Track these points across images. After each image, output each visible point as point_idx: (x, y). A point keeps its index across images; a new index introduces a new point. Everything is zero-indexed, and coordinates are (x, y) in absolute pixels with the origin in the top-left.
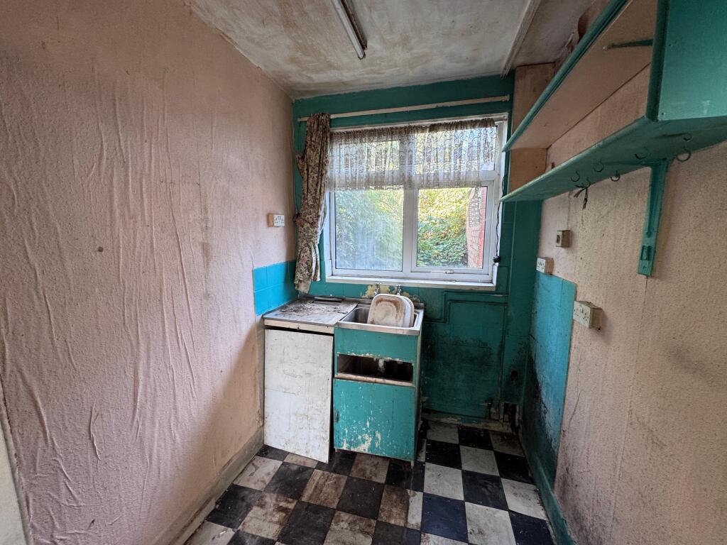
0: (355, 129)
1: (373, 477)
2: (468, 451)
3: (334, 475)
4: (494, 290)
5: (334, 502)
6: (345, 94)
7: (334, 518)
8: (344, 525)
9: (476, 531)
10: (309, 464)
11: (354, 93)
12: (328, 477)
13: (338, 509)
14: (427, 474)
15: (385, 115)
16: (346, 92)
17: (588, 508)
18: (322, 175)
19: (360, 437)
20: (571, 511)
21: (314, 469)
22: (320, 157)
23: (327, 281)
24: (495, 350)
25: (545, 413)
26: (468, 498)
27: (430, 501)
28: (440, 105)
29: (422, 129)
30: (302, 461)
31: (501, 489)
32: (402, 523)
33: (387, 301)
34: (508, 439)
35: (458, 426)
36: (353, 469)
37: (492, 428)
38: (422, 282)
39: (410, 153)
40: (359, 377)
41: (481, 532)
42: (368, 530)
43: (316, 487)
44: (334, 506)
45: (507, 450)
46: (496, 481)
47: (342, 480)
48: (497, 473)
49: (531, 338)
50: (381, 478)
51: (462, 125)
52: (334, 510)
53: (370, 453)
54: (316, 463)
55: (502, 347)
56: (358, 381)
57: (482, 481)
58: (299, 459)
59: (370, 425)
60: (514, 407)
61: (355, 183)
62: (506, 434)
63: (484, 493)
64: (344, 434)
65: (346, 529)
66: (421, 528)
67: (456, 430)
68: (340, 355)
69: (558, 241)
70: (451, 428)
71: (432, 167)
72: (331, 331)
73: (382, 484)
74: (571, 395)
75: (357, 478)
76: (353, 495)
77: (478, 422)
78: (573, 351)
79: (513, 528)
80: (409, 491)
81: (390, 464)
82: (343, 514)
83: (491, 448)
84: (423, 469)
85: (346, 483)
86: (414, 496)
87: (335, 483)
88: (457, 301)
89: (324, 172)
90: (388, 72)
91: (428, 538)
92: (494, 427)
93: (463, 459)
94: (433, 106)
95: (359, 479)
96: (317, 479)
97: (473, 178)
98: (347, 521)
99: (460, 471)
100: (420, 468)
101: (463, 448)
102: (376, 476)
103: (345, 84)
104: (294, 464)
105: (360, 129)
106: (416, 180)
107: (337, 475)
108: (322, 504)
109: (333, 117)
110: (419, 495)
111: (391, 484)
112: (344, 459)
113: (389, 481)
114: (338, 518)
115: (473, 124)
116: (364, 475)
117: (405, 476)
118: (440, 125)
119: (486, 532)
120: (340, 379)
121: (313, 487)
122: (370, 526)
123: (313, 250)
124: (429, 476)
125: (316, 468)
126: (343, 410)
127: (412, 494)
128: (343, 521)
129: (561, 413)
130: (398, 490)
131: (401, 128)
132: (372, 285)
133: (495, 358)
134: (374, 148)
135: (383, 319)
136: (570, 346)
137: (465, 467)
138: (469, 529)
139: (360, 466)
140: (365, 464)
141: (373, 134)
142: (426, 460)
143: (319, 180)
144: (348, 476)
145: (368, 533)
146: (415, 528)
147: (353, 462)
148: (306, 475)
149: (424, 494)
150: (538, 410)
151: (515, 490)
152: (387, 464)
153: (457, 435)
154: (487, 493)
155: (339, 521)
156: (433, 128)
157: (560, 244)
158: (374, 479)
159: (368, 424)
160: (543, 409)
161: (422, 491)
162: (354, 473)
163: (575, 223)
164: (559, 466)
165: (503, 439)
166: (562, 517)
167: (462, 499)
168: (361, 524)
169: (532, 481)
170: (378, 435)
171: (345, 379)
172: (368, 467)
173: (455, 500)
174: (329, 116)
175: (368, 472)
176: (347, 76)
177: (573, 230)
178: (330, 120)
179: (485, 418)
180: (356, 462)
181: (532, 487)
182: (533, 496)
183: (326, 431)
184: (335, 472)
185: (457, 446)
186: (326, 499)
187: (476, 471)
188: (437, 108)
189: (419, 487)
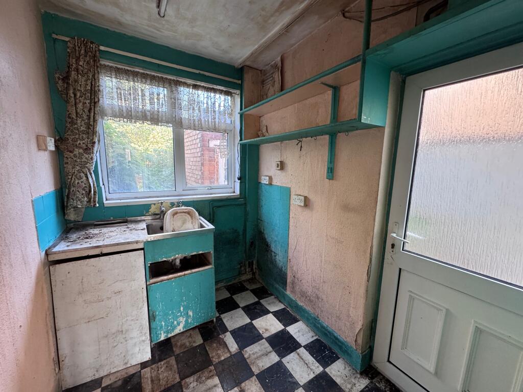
0: (127, 68)
1: (193, 344)
2: (237, 297)
3: (162, 363)
4: (239, 197)
5: (176, 378)
6: (114, 31)
7: (183, 387)
8: (194, 384)
9: (265, 331)
10: (132, 371)
11: (125, 34)
12: (158, 367)
13: (182, 379)
14: (225, 321)
15: (159, 65)
16: (116, 30)
17: (309, 286)
18: (95, 103)
19: (175, 322)
20: (299, 294)
21: (140, 371)
22: (92, 85)
23: (105, 206)
24: (241, 233)
25: (275, 256)
26: (252, 319)
27: (235, 333)
28: (202, 72)
29: (188, 86)
30: (123, 373)
31: (262, 305)
32: (229, 355)
33: (181, 212)
34: (252, 280)
35: (225, 287)
36: (174, 349)
37: (243, 279)
38: (195, 197)
39: (179, 101)
40: (171, 276)
41: (266, 330)
42: (211, 374)
43: (152, 381)
44: (178, 380)
45: (254, 287)
46: (258, 303)
47: (171, 361)
48: (257, 300)
49: (259, 221)
50: (199, 340)
51: (215, 91)
52: (180, 382)
53: (185, 330)
54: (140, 366)
55: (245, 230)
56: (171, 279)
57: (252, 307)
58: (119, 374)
59: (183, 310)
60: (253, 262)
61: (131, 115)
62: (250, 279)
63: (257, 312)
64: (161, 327)
65: (197, 385)
66: (240, 349)
67: (225, 289)
68: (150, 264)
69: (278, 167)
70: (221, 290)
71: (195, 115)
72: (141, 246)
73: (202, 344)
74: (292, 241)
75: (181, 353)
76: (186, 364)
77: (235, 279)
78: (292, 220)
79: (277, 318)
80: (221, 336)
81: (199, 329)
82: (187, 380)
83: (247, 289)
84: (221, 319)
85: (176, 361)
86: (225, 337)
87: (167, 367)
88: (220, 207)
89: (96, 100)
90: (167, 33)
91: (246, 351)
92: (244, 278)
93: (238, 303)
94: (197, 72)
95: (184, 353)
96: (148, 375)
97: (223, 127)
98: (194, 381)
99: (240, 309)
100: (219, 319)
101: (234, 297)
102: (194, 342)
103: (120, 23)
104: (116, 382)
105: (132, 69)
106: (185, 122)
107: (165, 361)
108: (166, 387)
109: (102, 48)
110: (228, 334)
111: (208, 340)
112: (162, 348)
113: (205, 340)
114: (186, 385)
115: (221, 92)
116: (186, 347)
117: (213, 329)
118: (200, 86)
119: (268, 328)
120: (154, 283)
121: (150, 382)
122: (210, 371)
123: (89, 176)
124: (227, 321)
125: (142, 369)
126: (159, 309)
127: (223, 336)
128: (190, 383)
129: (287, 252)
130: (215, 340)
131: (171, 80)
132: (155, 204)
133: (241, 237)
134: (147, 88)
135: (182, 226)
136: (289, 218)
137: (241, 305)
138: (261, 332)
139: (179, 344)
140: (181, 341)
141: (144, 77)
142: (220, 314)
143: (93, 107)
144: (175, 356)
145: (213, 376)
146: (237, 351)
147: (171, 345)
148: (135, 380)
149: (230, 332)
150: (269, 257)
151: (268, 302)
152: (197, 330)
153: (227, 292)
154: (258, 311)
155: (188, 385)
156: (195, 87)
157: (279, 168)
158: (195, 345)
159: (182, 308)
160: (273, 254)
161: (228, 331)
162: (177, 351)
163: (285, 157)
164: (288, 277)
165: (250, 283)
166: (294, 299)
167: (250, 321)
168: (205, 375)
169: (272, 295)
170: (191, 313)
171: (159, 282)
172: (186, 341)
173: (247, 324)
174: (99, 46)
175: (188, 344)
176: (127, 19)
177: (285, 161)
178: (99, 50)
179: (239, 275)
180: (173, 343)
181: (273, 297)
182: (275, 300)
183: (146, 333)
184: (160, 360)
185: (231, 297)
186: (167, 382)
187: (248, 304)
188: (199, 74)
189: (225, 330)
